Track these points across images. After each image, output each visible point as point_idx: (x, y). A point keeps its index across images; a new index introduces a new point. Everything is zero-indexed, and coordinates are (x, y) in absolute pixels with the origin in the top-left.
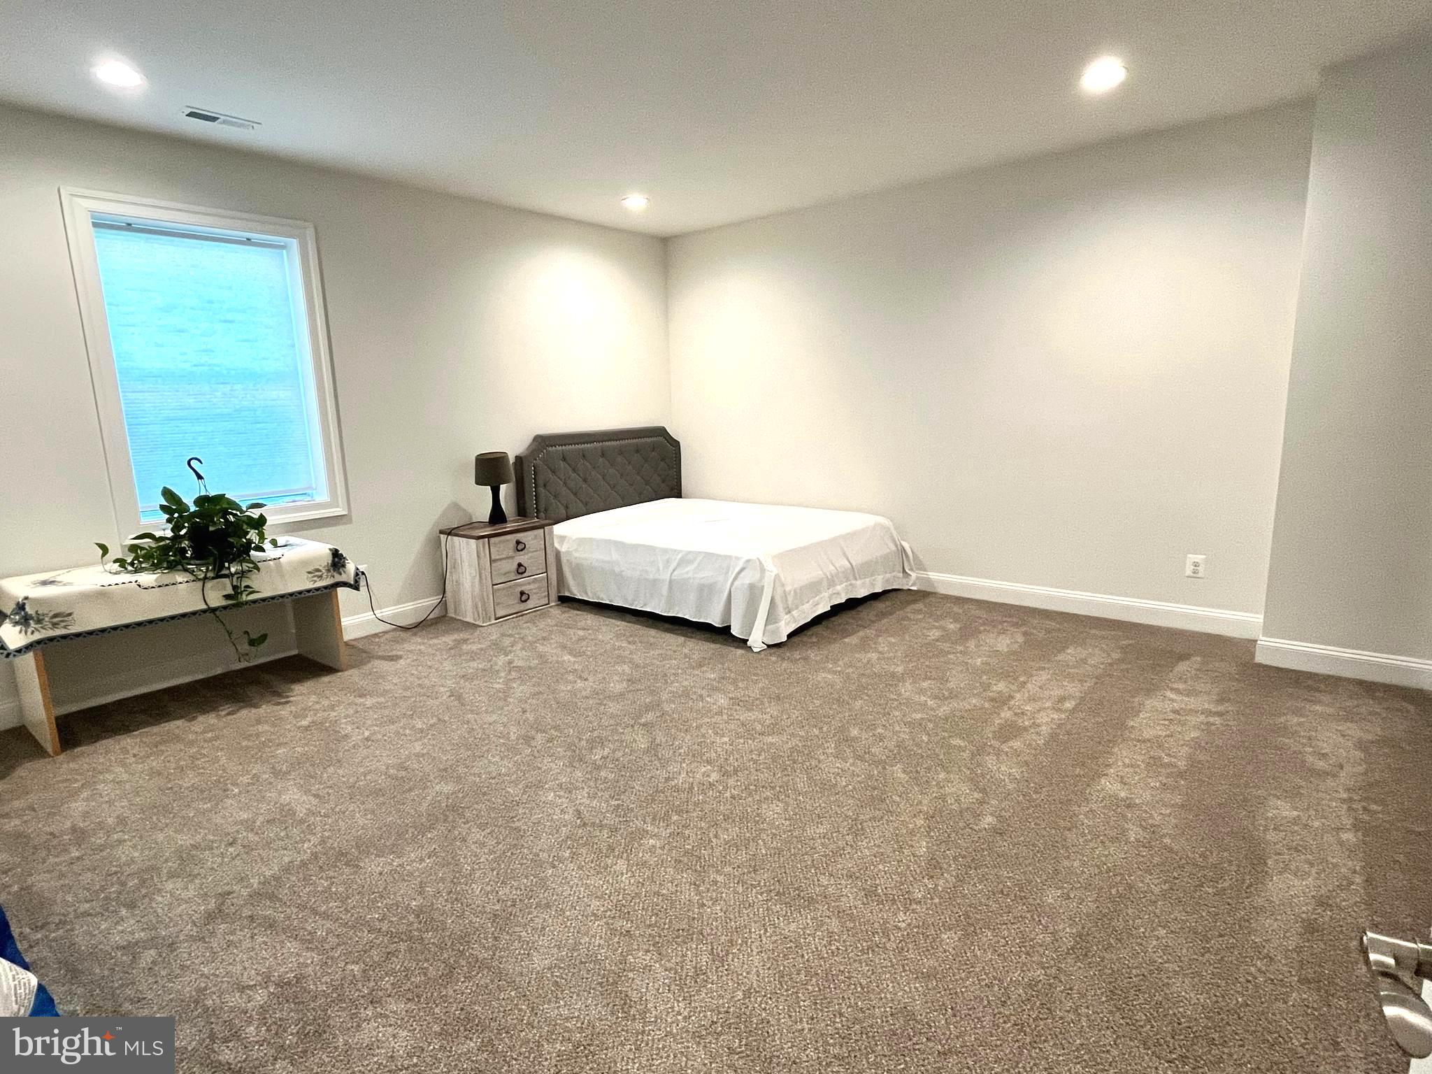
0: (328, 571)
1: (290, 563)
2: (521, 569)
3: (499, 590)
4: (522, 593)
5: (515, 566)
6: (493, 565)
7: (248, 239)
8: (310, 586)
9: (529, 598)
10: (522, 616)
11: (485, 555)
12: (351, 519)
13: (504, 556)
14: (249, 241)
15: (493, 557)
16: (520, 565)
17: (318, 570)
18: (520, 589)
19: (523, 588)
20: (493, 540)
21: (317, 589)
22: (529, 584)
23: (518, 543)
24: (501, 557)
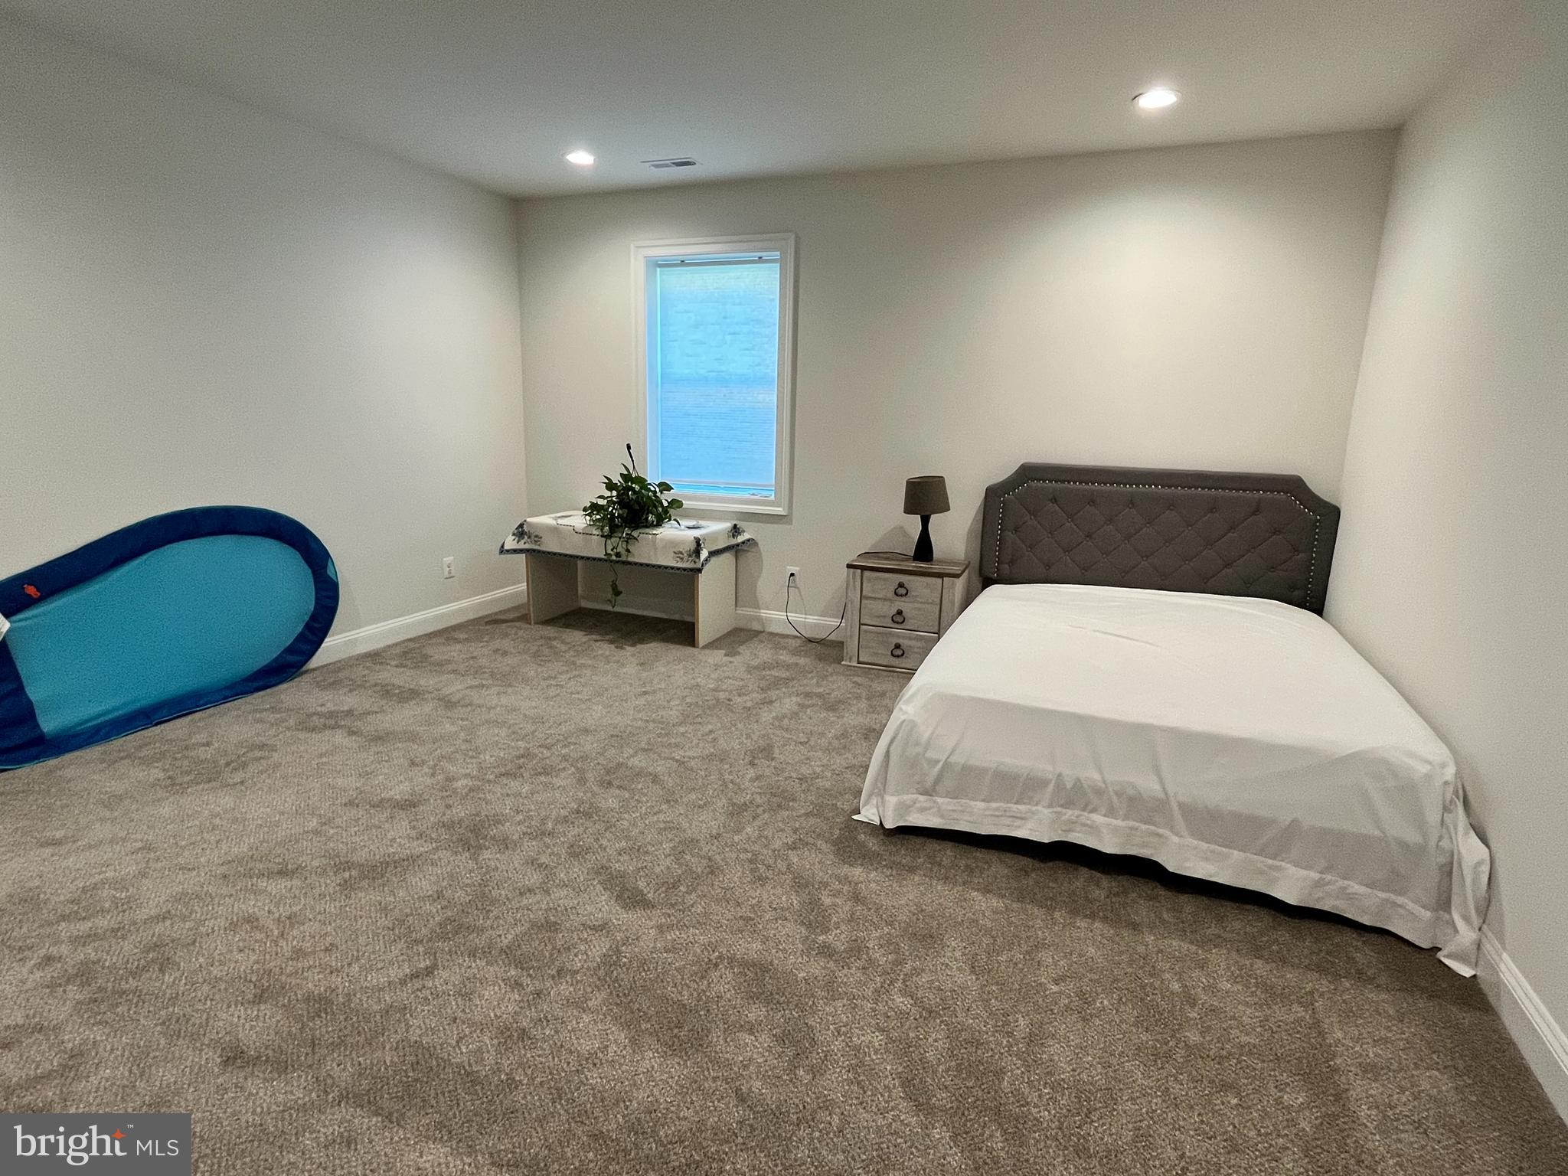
0: (690, 556)
1: (662, 540)
2: (899, 618)
3: (866, 631)
4: (898, 646)
5: (894, 611)
6: (864, 602)
7: (760, 258)
8: (673, 564)
9: (903, 655)
10: (890, 671)
11: (854, 587)
12: (791, 520)
13: (881, 596)
14: (760, 260)
15: (864, 593)
16: (900, 613)
17: (681, 553)
18: (895, 641)
19: (900, 641)
20: (867, 574)
21: (678, 569)
22: (910, 638)
23: (901, 585)
24: (877, 596)
